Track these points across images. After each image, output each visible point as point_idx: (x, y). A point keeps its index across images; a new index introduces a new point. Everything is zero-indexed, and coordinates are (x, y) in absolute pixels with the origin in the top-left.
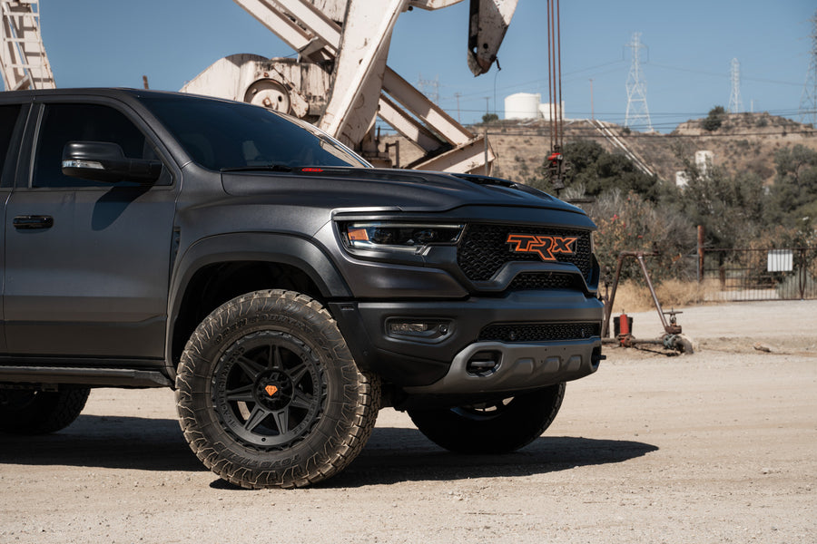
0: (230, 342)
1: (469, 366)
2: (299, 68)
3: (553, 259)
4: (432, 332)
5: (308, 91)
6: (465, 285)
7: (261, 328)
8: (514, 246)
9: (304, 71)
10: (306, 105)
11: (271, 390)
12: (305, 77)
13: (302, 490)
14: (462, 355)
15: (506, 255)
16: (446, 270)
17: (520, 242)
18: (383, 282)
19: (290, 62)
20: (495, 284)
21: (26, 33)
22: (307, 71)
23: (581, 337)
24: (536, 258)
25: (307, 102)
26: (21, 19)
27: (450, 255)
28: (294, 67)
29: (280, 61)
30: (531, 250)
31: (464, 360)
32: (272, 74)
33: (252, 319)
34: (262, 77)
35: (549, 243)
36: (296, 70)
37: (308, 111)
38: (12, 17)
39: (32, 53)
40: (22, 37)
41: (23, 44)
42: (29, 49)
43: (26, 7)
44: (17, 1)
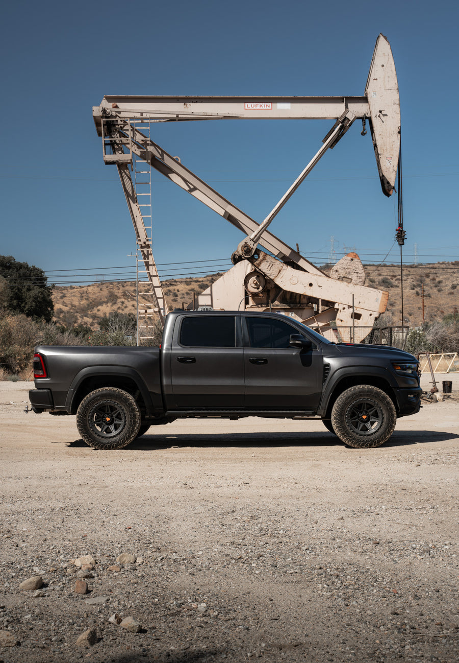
21: (150, 256)
26: (148, 251)
38: (143, 251)
39: (151, 265)
40: (148, 259)
41: (148, 262)
42: (150, 263)
43: (148, 246)
44: (145, 243)
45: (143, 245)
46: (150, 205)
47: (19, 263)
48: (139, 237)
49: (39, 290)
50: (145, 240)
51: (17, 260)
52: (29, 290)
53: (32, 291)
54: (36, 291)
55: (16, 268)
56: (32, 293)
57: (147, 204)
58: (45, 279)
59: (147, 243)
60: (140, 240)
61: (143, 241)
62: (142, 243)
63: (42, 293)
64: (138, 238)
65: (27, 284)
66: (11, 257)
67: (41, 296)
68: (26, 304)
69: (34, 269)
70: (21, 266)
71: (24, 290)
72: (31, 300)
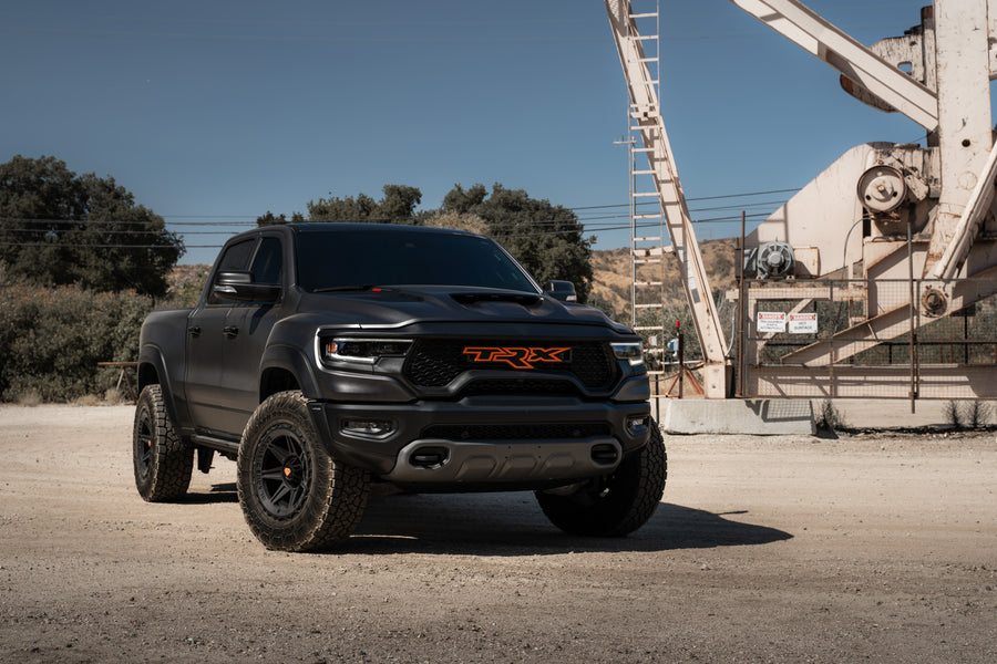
0: (263, 432)
1: (413, 459)
2: (921, 153)
3: (530, 367)
4: (376, 430)
5: (930, 174)
6: (411, 392)
7: (280, 421)
8: (474, 356)
9: (927, 155)
10: (926, 189)
11: (287, 471)
12: (927, 160)
13: (298, 554)
14: (405, 450)
15: (465, 365)
16: (394, 378)
17: (480, 353)
18: (345, 388)
19: (911, 148)
20: (447, 390)
21: (655, 141)
22: (930, 154)
23: (573, 437)
24: (505, 367)
25: (927, 185)
26: (652, 131)
27: (396, 365)
28: (915, 152)
29: (901, 148)
30: (495, 360)
31: (407, 453)
32: (887, 161)
33: (274, 414)
34: (877, 164)
35: (522, 354)
36: (918, 155)
37: (928, 194)
38: (643, 131)
39: (657, 160)
40: (652, 146)
41: (653, 153)
42: (656, 156)
43: (653, 121)
44: (646, 115)
45: (644, 119)
46: (657, 37)
47: (534, 201)
48: (635, 102)
49: (567, 247)
50: (647, 110)
51: (531, 197)
52: (549, 246)
53: (555, 248)
54: (561, 247)
55: (529, 209)
56: (554, 252)
57: (650, 35)
58: (581, 227)
59: (651, 114)
60: (637, 110)
61: (643, 110)
62: (639, 115)
63: (572, 252)
64: (633, 106)
65: (546, 236)
66: (522, 191)
67: (570, 257)
68: (543, 270)
69: (561, 210)
70: (537, 207)
71: (541, 246)
72: (551, 264)
